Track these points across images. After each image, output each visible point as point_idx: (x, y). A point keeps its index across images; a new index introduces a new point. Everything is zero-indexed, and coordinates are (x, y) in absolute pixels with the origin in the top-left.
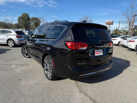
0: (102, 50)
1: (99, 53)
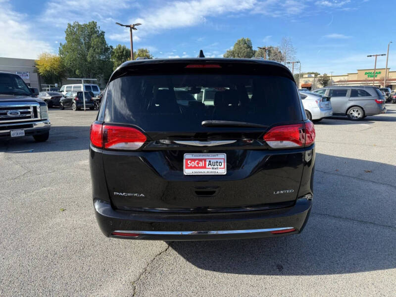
0: (223, 156)
1: (205, 167)
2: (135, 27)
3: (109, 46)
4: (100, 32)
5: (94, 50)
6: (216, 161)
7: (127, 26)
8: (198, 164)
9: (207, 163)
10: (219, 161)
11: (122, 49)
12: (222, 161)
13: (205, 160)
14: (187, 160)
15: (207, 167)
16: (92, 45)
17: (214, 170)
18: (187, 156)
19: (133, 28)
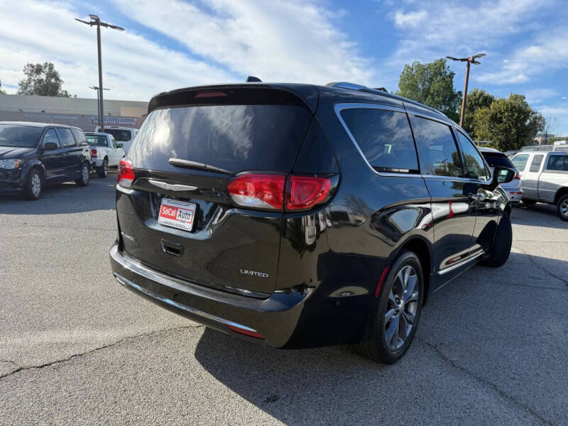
0: (193, 207)
1: (174, 218)
2: (476, 60)
3: (457, 91)
4: (448, 73)
5: (433, 99)
6: (185, 212)
7: (462, 60)
8: (171, 212)
9: (178, 213)
10: (188, 212)
11: (477, 95)
12: (191, 213)
13: (177, 209)
14: (164, 205)
15: (177, 218)
16: (432, 91)
17: (182, 224)
18: (164, 201)
19: (473, 62)
